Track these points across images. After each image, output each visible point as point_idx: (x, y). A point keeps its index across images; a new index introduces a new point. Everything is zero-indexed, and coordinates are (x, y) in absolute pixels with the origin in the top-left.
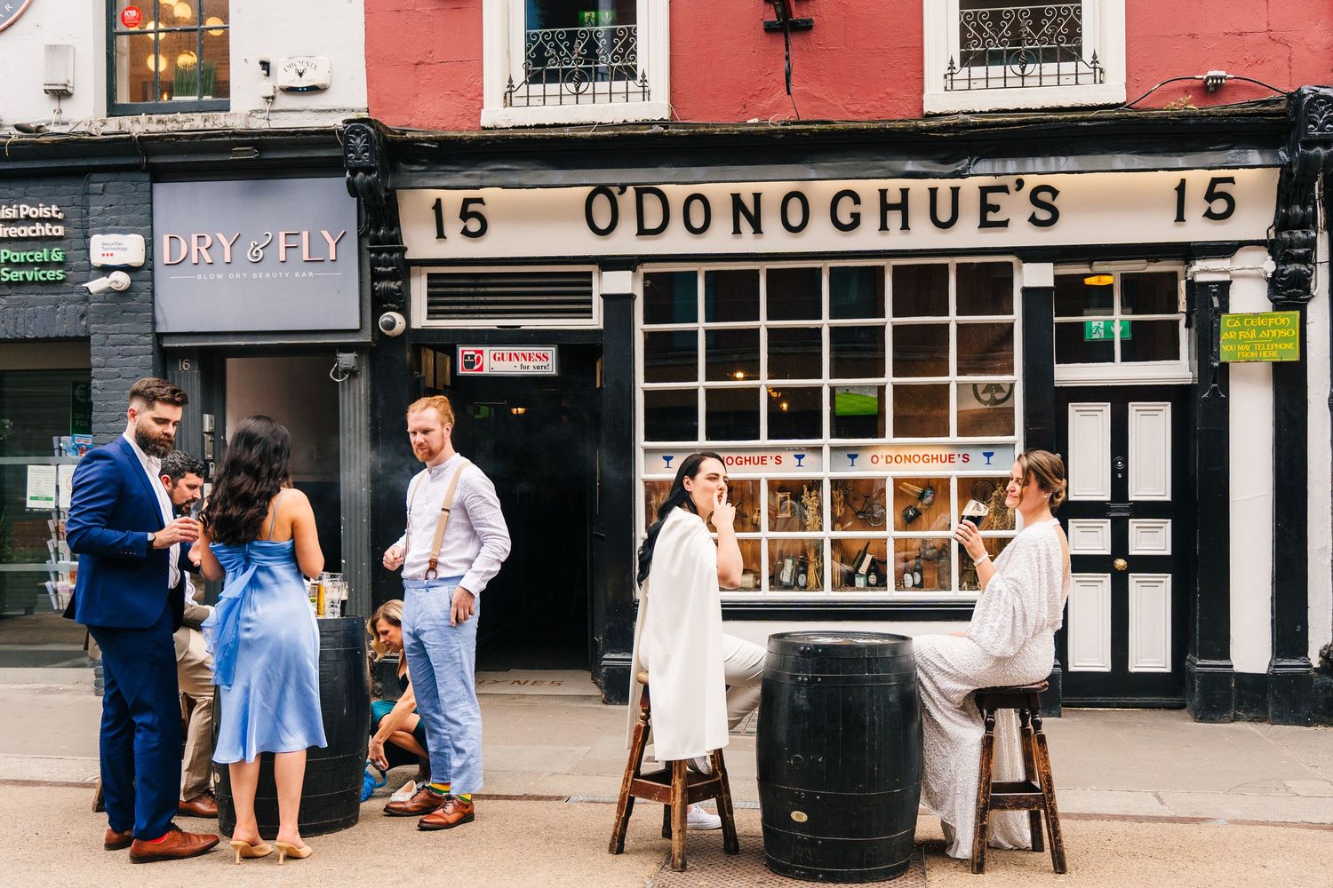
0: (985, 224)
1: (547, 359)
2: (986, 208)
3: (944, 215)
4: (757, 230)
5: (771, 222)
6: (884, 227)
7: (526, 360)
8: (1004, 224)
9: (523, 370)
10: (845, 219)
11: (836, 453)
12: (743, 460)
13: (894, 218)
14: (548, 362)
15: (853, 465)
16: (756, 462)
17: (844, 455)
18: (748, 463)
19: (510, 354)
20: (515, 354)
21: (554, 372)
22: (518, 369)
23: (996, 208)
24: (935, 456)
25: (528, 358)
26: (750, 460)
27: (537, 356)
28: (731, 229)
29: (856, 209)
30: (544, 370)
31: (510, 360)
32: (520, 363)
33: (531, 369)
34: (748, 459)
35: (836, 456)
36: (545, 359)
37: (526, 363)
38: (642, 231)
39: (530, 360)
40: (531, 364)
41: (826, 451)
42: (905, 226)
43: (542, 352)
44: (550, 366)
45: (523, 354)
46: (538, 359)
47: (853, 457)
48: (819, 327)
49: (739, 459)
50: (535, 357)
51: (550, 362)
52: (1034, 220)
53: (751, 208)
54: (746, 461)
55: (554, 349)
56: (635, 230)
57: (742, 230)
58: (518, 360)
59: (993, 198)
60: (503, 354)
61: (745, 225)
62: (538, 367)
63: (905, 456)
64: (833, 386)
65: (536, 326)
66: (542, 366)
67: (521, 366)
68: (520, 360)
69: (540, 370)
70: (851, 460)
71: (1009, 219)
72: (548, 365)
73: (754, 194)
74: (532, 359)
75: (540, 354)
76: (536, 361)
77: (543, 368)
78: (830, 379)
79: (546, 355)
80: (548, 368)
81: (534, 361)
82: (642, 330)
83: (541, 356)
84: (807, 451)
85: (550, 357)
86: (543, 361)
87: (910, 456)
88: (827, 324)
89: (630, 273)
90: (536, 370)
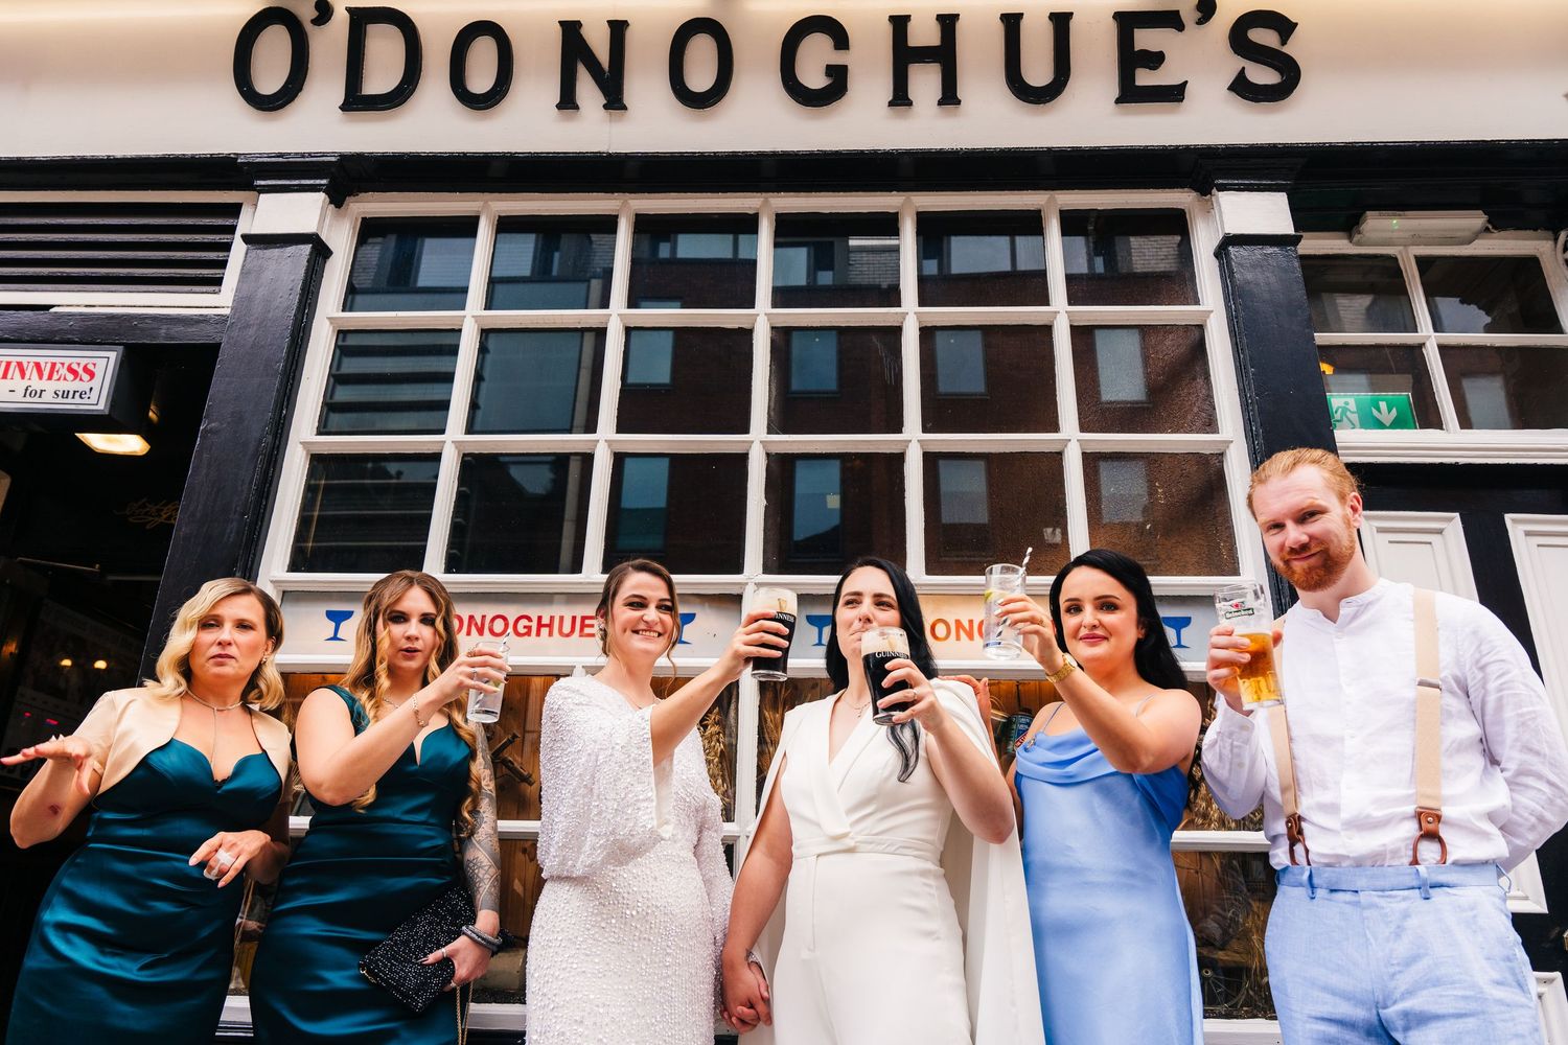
0: (1130, 94)
1: (92, 375)
2: (1131, 59)
3: (1038, 72)
4: (614, 100)
5: (647, 85)
6: (901, 98)
7: (41, 376)
8: (1174, 94)
9: (28, 399)
10: (813, 76)
12: (534, 625)
13: (925, 81)
14: (91, 384)
16: (567, 628)
18: (544, 631)
19: (8, 364)
20: (20, 365)
21: (101, 406)
22: (18, 396)
23: (1155, 60)
25: (46, 374)
26: (550, 626)
27: (71, 370)
28: (555, 96)
29: (838, 58)
30: (77, 399)
31: (4, 376)
32: (25, 383)
33: (48, 397)
34: (546, 621)
36: (86, 377)
37: (36, 383)
38: (356, 101)
39: (50, 377)
40: (51, 386)
42: (949, 96)
44: (95, 391)
45: (38, 365)
46: (70, 377)
47: (821, 622)
48: (746, 326)
49: (523, 622)
50: (64, 371)
51: (96, 383)
52: (1242, 87)
53: (603, 54)
54: (540, 625)
55: (113, 355)
56: (339, 96)
57: (579, 102)
58: (23, 375)
59: (1145, 39)
61: (588, 92)
62: (65, 394)
63: (958, 623)
64: (774, 450)
65: (86, 306)
66: (75, 392)
67: (27, 390)
68: (27, 376)
69: (69, 400)
70: (816, 630)
71: (1186, 82)
72: (91, 389)
73: (610, 23)
74: (55, 376)
75: (79, 364)
76: (65, 379)
77: (77, 395)
78: (768, 433)
79: (90, 367)
80: (87, 396)
81: (59, 379)
82: (331, 323)
83: (80, 371)
84: (702, 604)
85: (99, 373)
86: (81, 380)
87: (971, 622)
88: (766, 318)
89: (321, 197)
90: (60, 400)
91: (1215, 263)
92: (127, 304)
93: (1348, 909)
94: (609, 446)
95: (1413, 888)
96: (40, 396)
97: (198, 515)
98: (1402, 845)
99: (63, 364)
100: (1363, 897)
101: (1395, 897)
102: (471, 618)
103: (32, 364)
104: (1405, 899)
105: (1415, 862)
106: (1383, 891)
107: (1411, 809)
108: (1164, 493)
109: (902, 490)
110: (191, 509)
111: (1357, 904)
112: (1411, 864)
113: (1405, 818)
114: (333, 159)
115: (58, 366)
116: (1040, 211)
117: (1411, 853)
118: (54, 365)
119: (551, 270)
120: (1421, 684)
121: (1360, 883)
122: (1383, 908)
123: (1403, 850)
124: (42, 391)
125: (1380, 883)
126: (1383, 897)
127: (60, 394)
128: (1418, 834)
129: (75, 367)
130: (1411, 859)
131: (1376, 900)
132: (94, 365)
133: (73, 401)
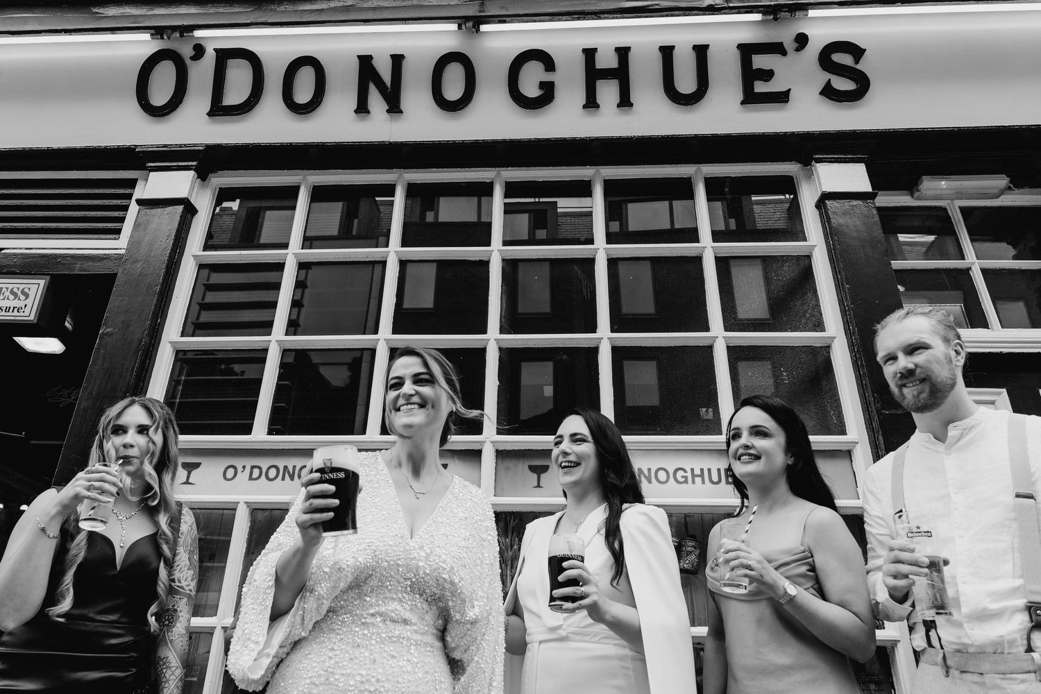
0: (751, 98)
1: (27, 296)
2: (750, 75)
3: (686, 83)
4: (394, 107)
5: (416, 98)
6: (591, 103)
8: (782, 98)
10: (530, 89)
11: (509, 463)
13: (608, 92)
14: (25, 302)
15: (539, 486)
17: (523, 467)
21: (32, 318)
23: (768, 75)
24: (697, 472)
27: (12, 292)
28: (353, 103)
29: (548, 77)
30: (16, 313)
35: (507, 468)
36: (22, 297)
38: (218, 110)
41: (488, 457)
42: (625, 101)
43: (21, 287)
44: (27, 310)
46: (12, 297)
47: (539, 470)
48: (484, 259)
50: (7, 293)
51: (29, 302)
52: (828, 92)
53: (387, 77)
55: (42, 282)
56: (207, 106)
57: (370, 108)
59: (760, 61)
61: (376, 101)
62: (7, 309)
64: (505, 345)
65: (26, 249)
66: (14, 308)
69: (10, 314)
70: (535, 476)
71: (790, 90)
72: (26, 305)
73: (392, 56)
75: (18, 289)
76: (8, 299)
77: (16, 310)
78: (500, 333)
79: (26, 290)
80: (23, 310)
81: (4, 299)
82: (195, 259)
83: (19, 293)
84: (453, 457)
85: (32, 294)
86: (19, 299)
87: (649, 470)
88: (499, 253)
89: (191, 174)
90: (3, 313)
91: (816, 212)
92: (54, 247)
93: (976, 688)
94: (387, 343)
95: (1029, 672)
97: (93, 393)
98: (1018, 636)
99: (7, 288)
100: (988, 679)
101: (1015, 679)
102: (286, 467)
104: (1023, 681)
105: (1030, 649)
106: (1004, 674)
107: (1021, 602)
108: (788, 375)
109: (597, 374)
110: (90, 389)
111: (982, 684)
112: (1026, 651)
113: (1017, 610)
114: (201, 148)
116: (690, 178)
117: (1025, 642)
119: (352, 231)
120: (1018, 496)
121: (985, 667)
122: (1004, 689)
123: (1019, 640)
125: (1002, 668)
126: (1004, 679)
127: (4, 309)
128: (1030, 625)
129: (15, 290)
130: (1026, 648)
131: (999, 682)
132: (29, 289)
133: (13, 314)
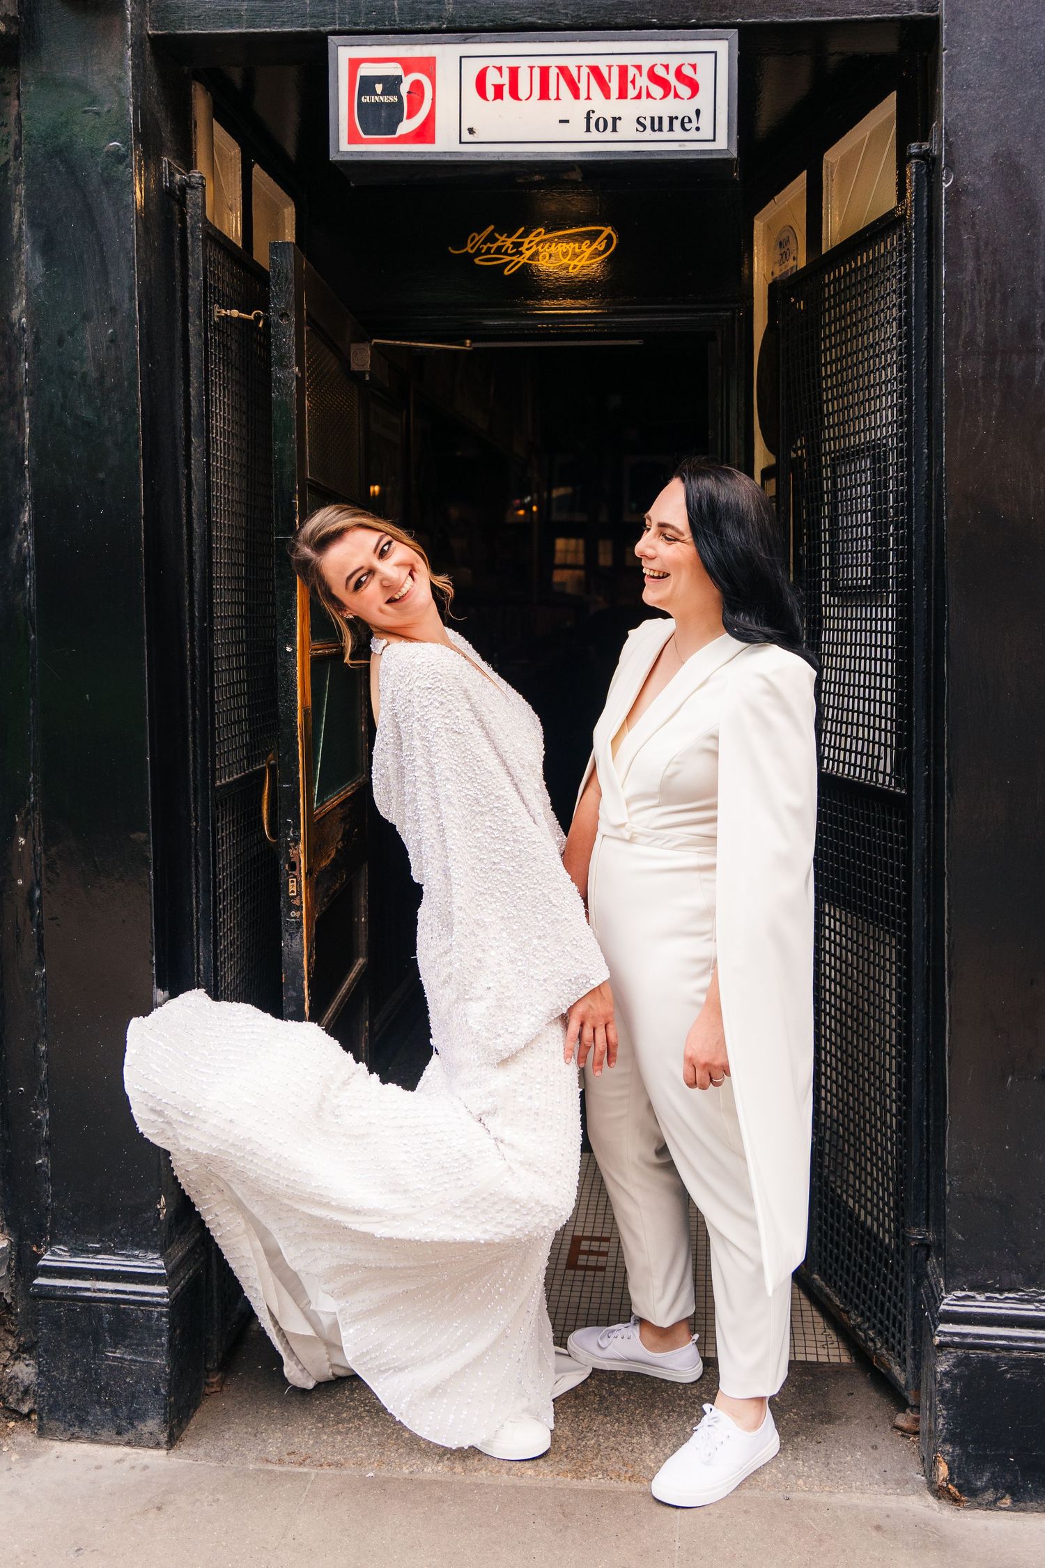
1: (694, 87)
7: (607, 94)
9: (595, 135)
14: (697, 103)
19: (545, 72)
20: (563, 70)
21: (722, 143)
22: (577, 130)
27: (654, 78)
30: (678, 133)
31: (544, 95)
32: (582, 106)
33: (627, 129)
36: (684, 91)
37: (605, 108)
39: (623, 94)
40: (629, 110)
44: (706, 121)
45: (595, 71)
46: (657, 91)
50: (643, 81)
51: (703, 100)
58: (576, 95)
60: (514, 72)
62: (656, 124)
66: (671, 119)
67: (588, 118)
68: (583, 93)
69: (665, 134)
72: (698, 112)
74: (632, 92)
75: (667, 67)
76: (649, 95)
77: (677, 124)
79: (687, 71)
80: (694, 124)
81: (639, 97)
83: (672, 79)
85: (704, 78)
86: (676, 95)
90: (648, 135)
96: (614, 130)
97: (980, 341)
99: (639, 68)
103: (585, 71)
110: (965, 330)
115: (632, 72)
118: (623, 70)
124: (615, 120)
127: (648, 123)
129: (660, 71)
132: (694, 67)
133: (671, 136)
